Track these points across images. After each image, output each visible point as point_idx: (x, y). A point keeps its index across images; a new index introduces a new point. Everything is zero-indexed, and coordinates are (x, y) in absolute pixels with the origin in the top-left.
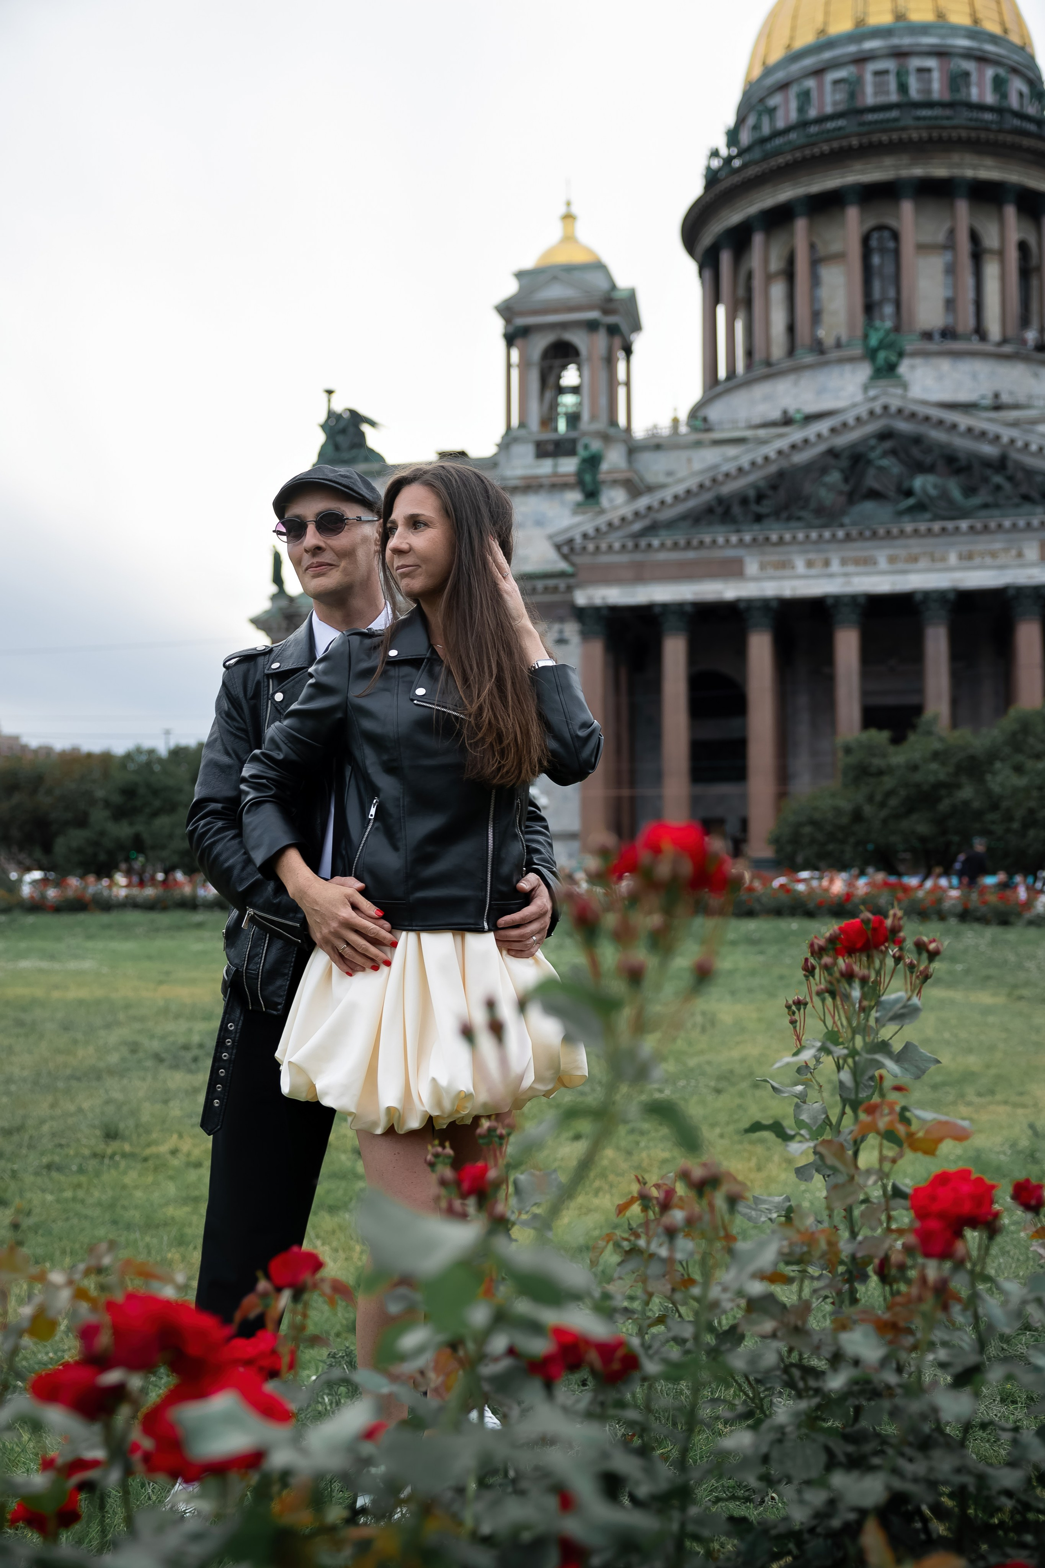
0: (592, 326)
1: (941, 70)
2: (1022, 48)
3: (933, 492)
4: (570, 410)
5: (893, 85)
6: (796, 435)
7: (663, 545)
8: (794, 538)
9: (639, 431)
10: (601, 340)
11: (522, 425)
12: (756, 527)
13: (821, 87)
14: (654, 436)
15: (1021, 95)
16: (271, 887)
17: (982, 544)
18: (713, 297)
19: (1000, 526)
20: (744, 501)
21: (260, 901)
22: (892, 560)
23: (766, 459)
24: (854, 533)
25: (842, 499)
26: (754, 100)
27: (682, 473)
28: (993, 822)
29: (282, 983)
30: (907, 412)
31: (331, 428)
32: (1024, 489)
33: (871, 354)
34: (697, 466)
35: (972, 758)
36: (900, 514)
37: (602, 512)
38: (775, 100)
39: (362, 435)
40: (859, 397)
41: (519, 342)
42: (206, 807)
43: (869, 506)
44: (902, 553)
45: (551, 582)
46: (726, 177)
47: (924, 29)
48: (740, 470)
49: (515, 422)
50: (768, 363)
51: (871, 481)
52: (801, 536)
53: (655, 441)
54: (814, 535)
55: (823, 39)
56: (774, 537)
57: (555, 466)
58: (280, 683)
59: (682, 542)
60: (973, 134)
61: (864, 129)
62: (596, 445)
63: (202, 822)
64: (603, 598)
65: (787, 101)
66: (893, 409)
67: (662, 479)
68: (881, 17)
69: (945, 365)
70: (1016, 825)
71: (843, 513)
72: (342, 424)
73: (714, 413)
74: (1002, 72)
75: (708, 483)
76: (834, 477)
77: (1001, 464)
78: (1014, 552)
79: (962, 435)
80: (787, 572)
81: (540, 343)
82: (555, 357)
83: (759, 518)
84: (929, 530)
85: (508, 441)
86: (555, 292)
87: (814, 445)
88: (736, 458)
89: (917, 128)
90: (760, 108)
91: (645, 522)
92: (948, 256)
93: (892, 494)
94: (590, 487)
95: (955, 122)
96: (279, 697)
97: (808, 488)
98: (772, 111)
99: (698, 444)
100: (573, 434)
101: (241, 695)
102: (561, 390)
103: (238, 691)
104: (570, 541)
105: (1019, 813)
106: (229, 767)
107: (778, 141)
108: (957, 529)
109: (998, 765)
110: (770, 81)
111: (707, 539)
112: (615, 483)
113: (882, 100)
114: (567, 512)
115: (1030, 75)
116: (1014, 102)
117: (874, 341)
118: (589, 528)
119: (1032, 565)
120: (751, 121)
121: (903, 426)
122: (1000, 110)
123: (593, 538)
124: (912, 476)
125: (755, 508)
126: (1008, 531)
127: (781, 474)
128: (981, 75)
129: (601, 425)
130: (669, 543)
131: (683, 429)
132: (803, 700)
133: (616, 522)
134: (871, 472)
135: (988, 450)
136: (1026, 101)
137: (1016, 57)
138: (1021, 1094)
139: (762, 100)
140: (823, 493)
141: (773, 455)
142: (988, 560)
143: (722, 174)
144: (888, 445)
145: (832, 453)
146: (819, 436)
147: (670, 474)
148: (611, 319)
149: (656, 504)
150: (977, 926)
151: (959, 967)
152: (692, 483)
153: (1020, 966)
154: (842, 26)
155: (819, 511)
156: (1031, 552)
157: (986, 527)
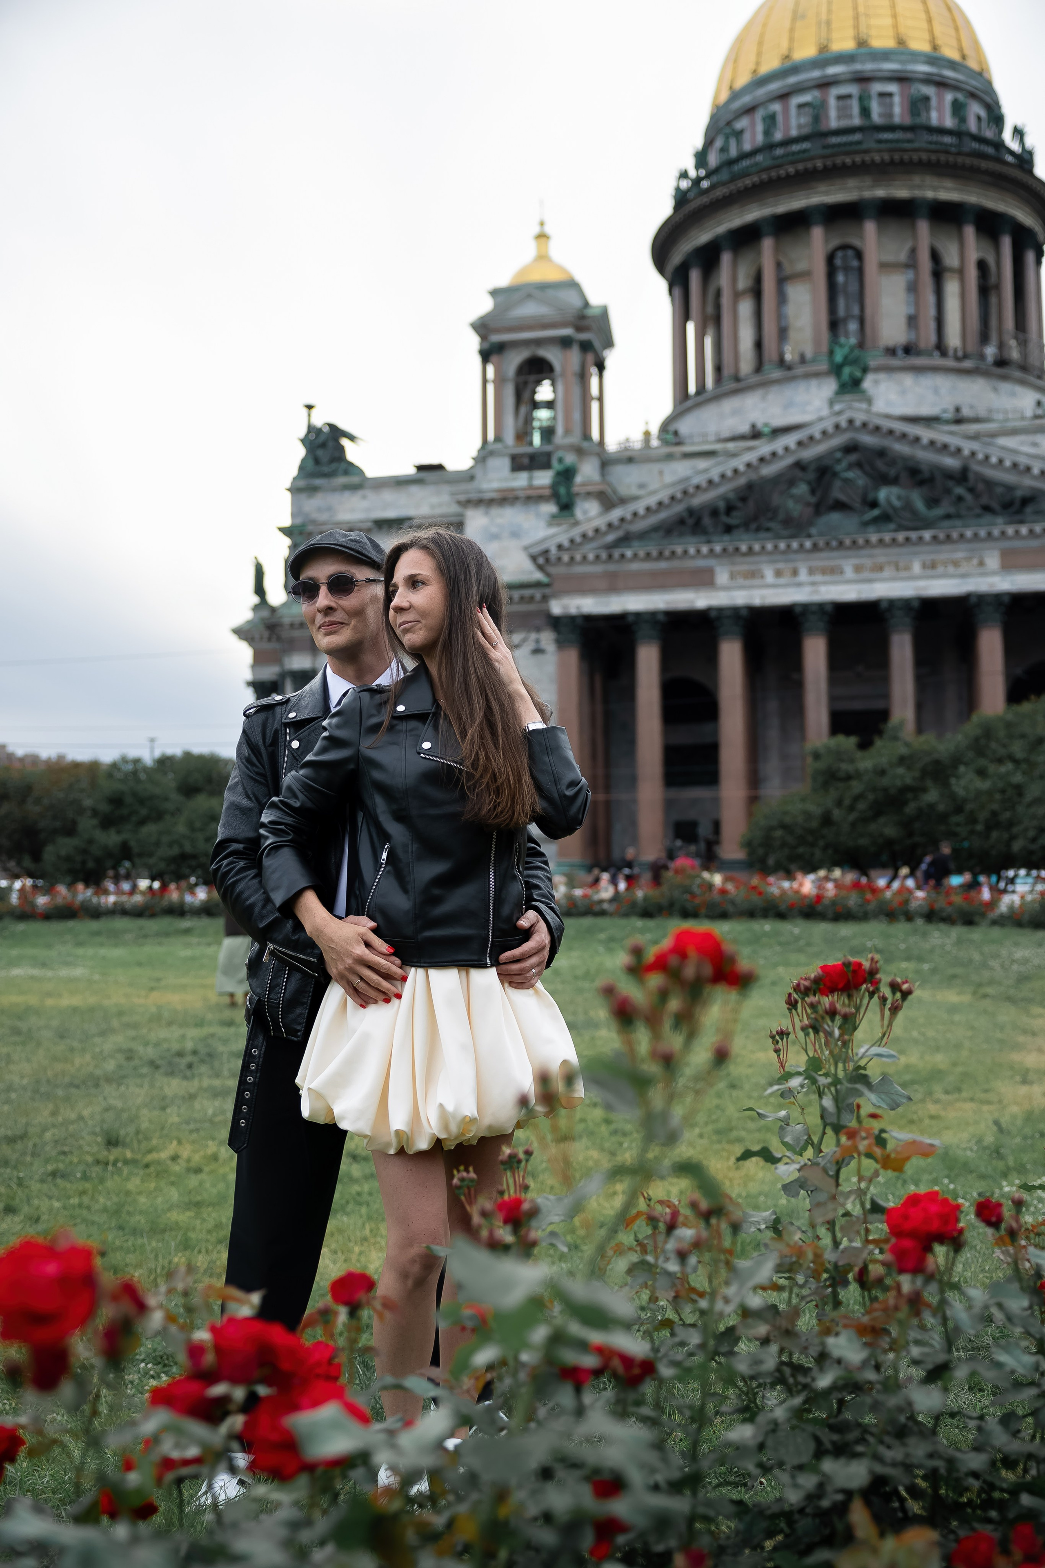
0: (565, 343)
1: (902, 95)
2: (980, 74)
3: (897, 503)
4: (545, 424)
5: (856, 110)
6: (764, 448)
7: (635, 555)
8: (763, 548)
9: (612, 444)
10: (574, 356)
11: (498, 439)
12: (726, 538)
13: (786, 111)
14: (626, 449)
15: (979, 118)
16: (289, 925)
17: (945, 553)
18: (683, 314)
19: (962, 536)
20: (715, 513)
21: (280, 937)
22: (858, 569)
23: (736, 471)
24: (821, 543)
25: (809, 511)
26: (722, 123)
27: (654, 485)
28: (958, 825)
29: (302, 1011)
30: (871, 426)
31: (311, 442)
32: (985, 500)
33: (836, 370)
34: (669, 478)
35: (937, 762)
36: (866, 524)
37: (577, 523)
38: (742, 124)
39: (342, 449)
40: (825, 412)
41: (494, 358)
42: (228, 847)
43: (835, 517)
44: (868, 562)
45: (527, 592)
46: (695, 198)
47: (885, 55)
48: (710, 482)
49: (491, 436)
50: (737, 379)
51: (837, 493)
52: (769, 546)
53: (628, 454)
54: (782, 545)
55: (788, 64)
56: (744, 548)
57: (531, 479)
58: (297, 730)
59: (655, 553)
60: (933, 157)
61: (828, 151)
62: (570, 459)
63: (225, 862)
64: (578, 608)
65: (753, 124)
66: (858, 423)
67: (634, 491)
68: (844, 43)
69: (908, 380)
70: (979, 827)
71: (810, 523)
72: (322, 439)
73: (685, 427)
74: (960, 96)
75: (679, 495)
76: (802, 489)
77: (962, 476)
78: (975, 561)
79: (924, 448)
80: (757, 582)
81: (515, 360)
82: (530, 373)
83: (728, 529)
84: (894, 540)
85: (484, 455)
86: (530, 310)
87: (782, 458)
88: (706, 471)
89: (879, 151)
90: (728, 130)
91: (619, 534)
92: (910, 275)
93: (857, 505)
94: (564, 500)
95: (916, 145)
96: (295, 744)
97: (776, 499)
98: (739, 134)
99: (669, 457)
100: (548, 448)
101: (260, 743)
102: (536, 405)
103: (258, 739)
104: (546, 552)
105: (983, 816)
106: (250, 809)
107: (745, 163)
108: (921, 538)
109: (962, 769)
110: (737, 105)
111: (679, 550)
112: (589, 494)
113: (845, 123)
114: (542, 524)
115: (988, 99)
116: (972, 126)
117: (839, 358)
118: (564, 540)
119: (993, 573)
120: (719, 143)
121: (867, 439)
122: (959, 134)
123: (568, 549)
124: (876, 488)
125: (725, 519)
126: (969, 541)
127: (750, 487)
128: (941, 100)
129: (575, 439)
130: (642, 554)
131: (655, 443)
132: (772, 706)
133: (590, 533)
134: (838, 484)
135: (950, 462)
136: (984, 124)
137: (974, 83)
138: (986, 1091)
139: (729, 124)
140: (790, 504)
141: (742, 468)
142: (951, 569)
143: (691, 195)
144: (853, 457)
145: (799, 465)
146: (787, 449)
147: (642, 486)
148: (584, 336)
149: (629, 516)
150: (943, 926)
151: (926, 967)
152: (664, 495)
153: (985, 965)
154: (806, 51)
155: (788, 522)
156: (993, 561)
157: (948, 537)
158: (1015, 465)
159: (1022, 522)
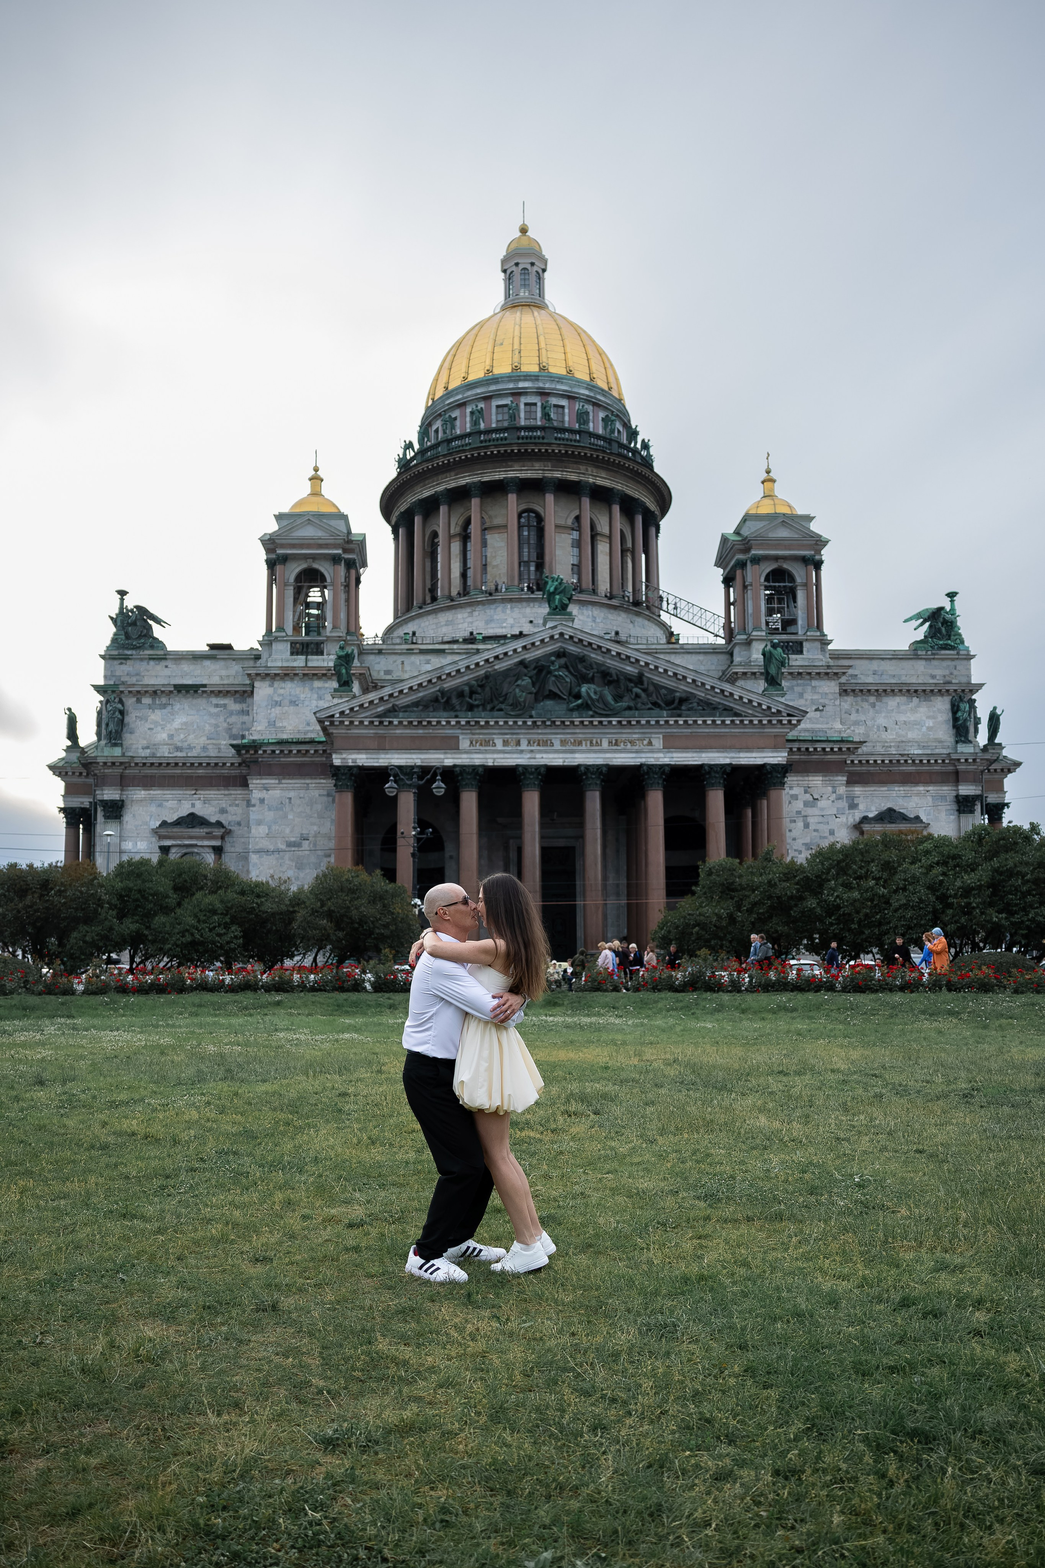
0: (334, 560)
3: (593, 696)
6: (497, 649)
7: (400, 723)
8: (497, 722)
11: (280, 628)
12: (469, 714)
17: (625, 735)
19: (638, 722)
20: (461, 695)
22: (563, 742)
23: (477, 665)
24: (539, 722)
25: (531, 698)
27: (413, 672)
30: (576, 639)
31: (123, 620)
32: (654, 698)
36: (572, 710)
39: (149, 628)
40: (542, 626)
41: (279, 566)
43: (549, 703)
44: (571, 738)
45: (303, 748)
48: (458, 671)
49: (275, 625)
51: (551, 686)
52: (501, 722)
54: (510, 722)
56: (482, 722)
57: (307, 661)
59: (415, 722)
64: (354, 761)
66: (566, 636)
71: (531, 707)
72: (132, 618)
75: (434, 680)
76: (526, 681)
77: (639, 679)
78: (645, 742)
79: (613, 658)
80: (489, 748)
81: (295, 569)
82: (306, 580)
83: (471, 708)
84: (590, 723)
85: (269, 640)
86: (309, 532)
87: (510, 657)
88: (455, 662)
91: (388, 706)
92: (575, 535)
93: (566, 696)
94: (344, 678)
97: (505, 688)
100: (319, 639)
102: (307, 605)
104: (333, 716)
108: (610, 722)
111: (434, 721)
114: (326, 695)
118: (346, 708)
119: (659, 751)
121: (572, 648)
123: (348, 716)
124: (578, 684)
125: (468, 700)
126: (643, 726)
127: (487, 676)
129: (341, 633)
130: (405, 722)
133: (366, 704)
134: (551, 679)
135: (629, 669)
140: (517, 692)
141: (482, 663)
142: (629, 746)
143: (414, 462)
144: (563, 661)
145: (522, 663)
146: (514, 651)
148: (347, 556)
149: (395, 694)
152: (423, 679)
155: (515, 705)
156: (658, 743)
157: (629, 722)
158: (675, 674)
159: (680, 716)
